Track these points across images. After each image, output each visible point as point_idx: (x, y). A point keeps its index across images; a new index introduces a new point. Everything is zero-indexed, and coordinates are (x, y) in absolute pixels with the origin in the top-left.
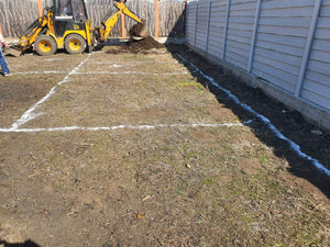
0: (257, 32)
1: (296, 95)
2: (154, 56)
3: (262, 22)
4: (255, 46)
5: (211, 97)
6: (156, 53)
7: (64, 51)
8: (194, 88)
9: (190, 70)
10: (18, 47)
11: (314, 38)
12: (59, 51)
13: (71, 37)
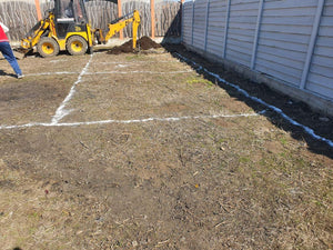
0: (259, 31)
1: (301, 88)
2: (154, 56)
3: (265, 21)
4: (258, 44)
5: (222, 92)
6: (156, 53)
7: (66, 52)
8: (203, 84)
9: (194, 68)
10: (21, 50)
11: (318, 35)
12: (61, 53)
13: (73, 39)
